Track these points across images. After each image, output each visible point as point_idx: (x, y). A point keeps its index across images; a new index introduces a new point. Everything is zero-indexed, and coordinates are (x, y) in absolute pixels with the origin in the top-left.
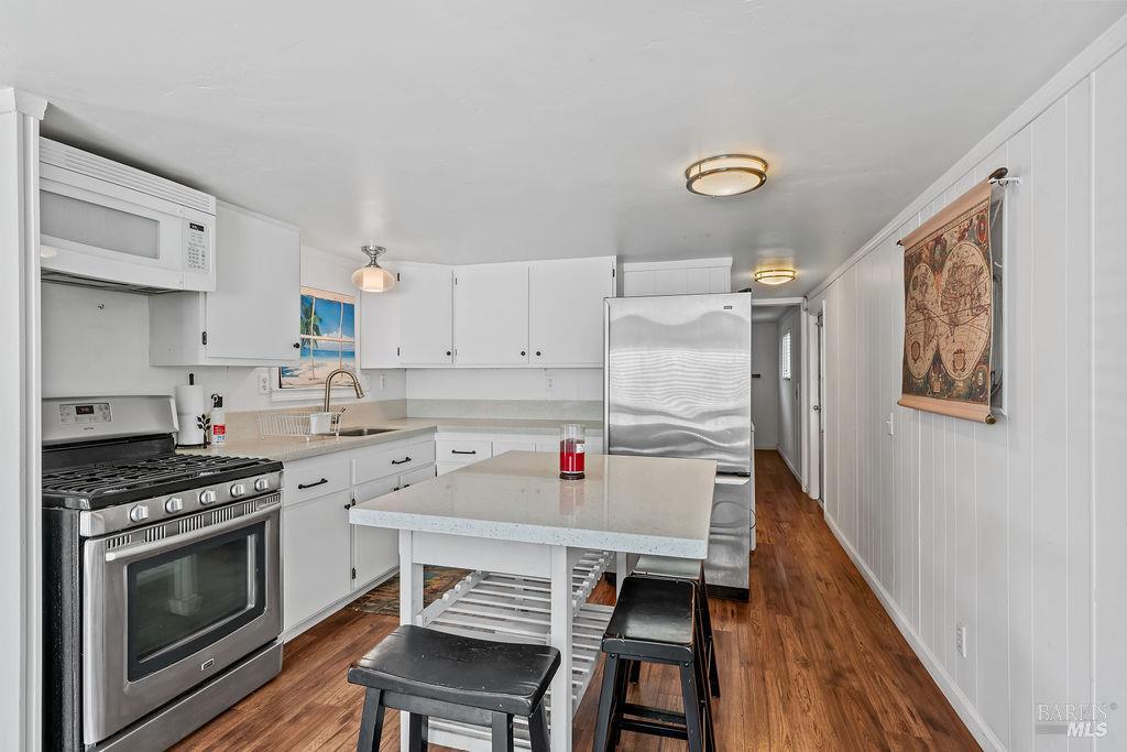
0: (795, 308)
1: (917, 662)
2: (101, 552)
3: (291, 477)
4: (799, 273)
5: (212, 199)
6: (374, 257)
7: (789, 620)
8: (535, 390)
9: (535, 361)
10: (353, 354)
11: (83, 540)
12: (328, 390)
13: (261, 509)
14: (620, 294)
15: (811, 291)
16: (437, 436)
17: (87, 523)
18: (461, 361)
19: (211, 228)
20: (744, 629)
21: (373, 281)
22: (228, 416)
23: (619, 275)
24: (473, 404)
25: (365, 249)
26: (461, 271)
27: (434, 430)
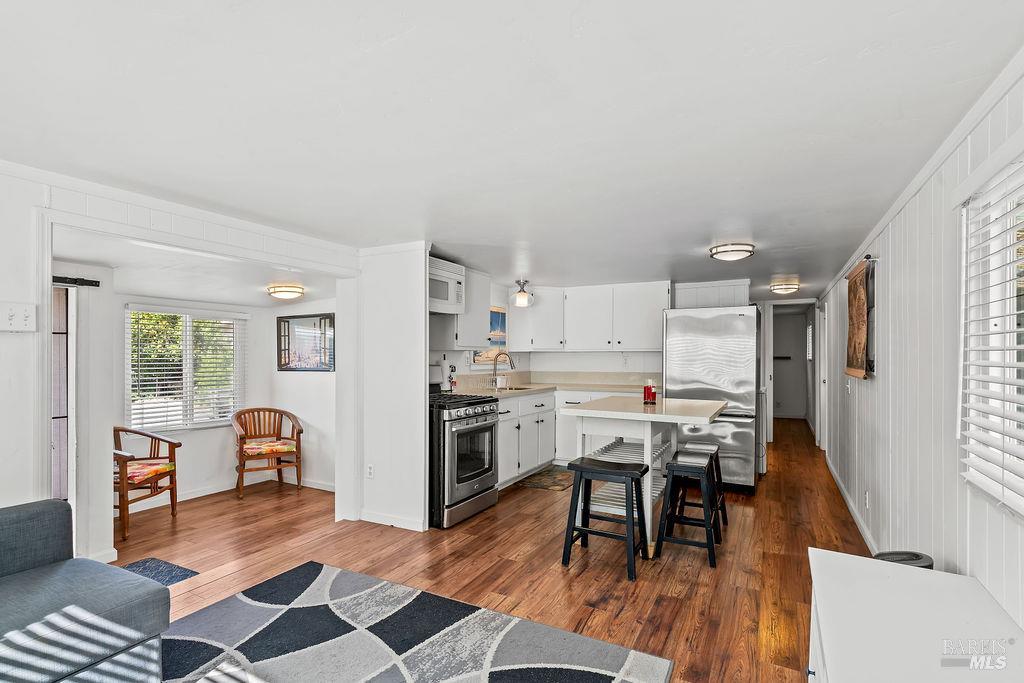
0: (812, 306)
1: (853, 523)
2: (451, 427)
3: (502, 406)
4: (802, 285)
5: (464, 268)
6: (522, 285)
7: (779, 504)
8: (615, 366)
9: (617, 348)
10: (504, 343)
11: (444, 421)
12: (495, 365)
13: (490, 420)
14: (673, 307)
15: (820, 295)
16: (556, 393)
17: (446, 415)
18: (568, 347)
19: (463, 284)
20: (750, 511)
21: (522, 300)
22: (458, 377)
23: (672, 292)
24: (575, 374)
25: (518, 282)
26: (569, 291)
27: (555, 389)
